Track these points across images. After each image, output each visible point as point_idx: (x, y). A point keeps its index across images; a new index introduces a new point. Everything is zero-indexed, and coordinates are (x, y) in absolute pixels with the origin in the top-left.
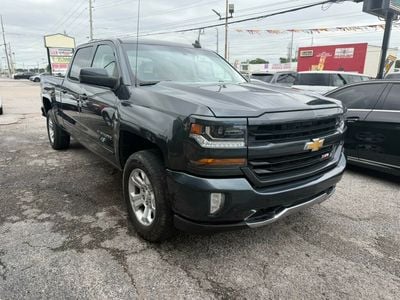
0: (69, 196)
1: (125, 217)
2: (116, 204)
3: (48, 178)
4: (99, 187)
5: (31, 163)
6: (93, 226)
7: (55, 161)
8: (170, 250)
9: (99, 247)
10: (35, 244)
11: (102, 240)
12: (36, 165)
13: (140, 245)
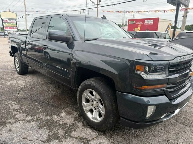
0: (39, 104)
1: (77, 115)
2: (68, 107)
3: (22, 92)
4: (54, 97)
5: (9, 84)
6: (61, 123)
7: (22, 82)
8: (112, 135)
9: (71, 137)
10: (30, 138)
11: (71, 132)
12: (12, 84)
13: (94, 134)
